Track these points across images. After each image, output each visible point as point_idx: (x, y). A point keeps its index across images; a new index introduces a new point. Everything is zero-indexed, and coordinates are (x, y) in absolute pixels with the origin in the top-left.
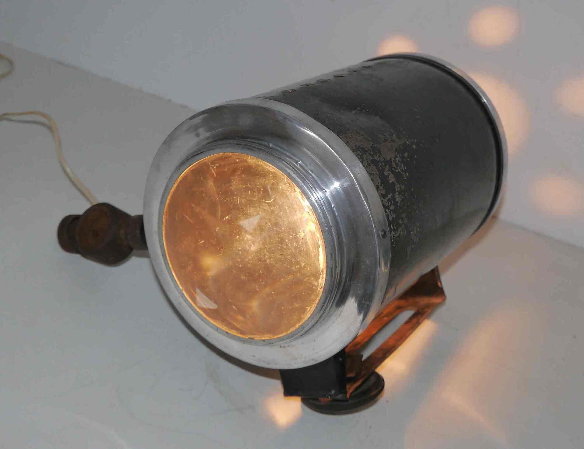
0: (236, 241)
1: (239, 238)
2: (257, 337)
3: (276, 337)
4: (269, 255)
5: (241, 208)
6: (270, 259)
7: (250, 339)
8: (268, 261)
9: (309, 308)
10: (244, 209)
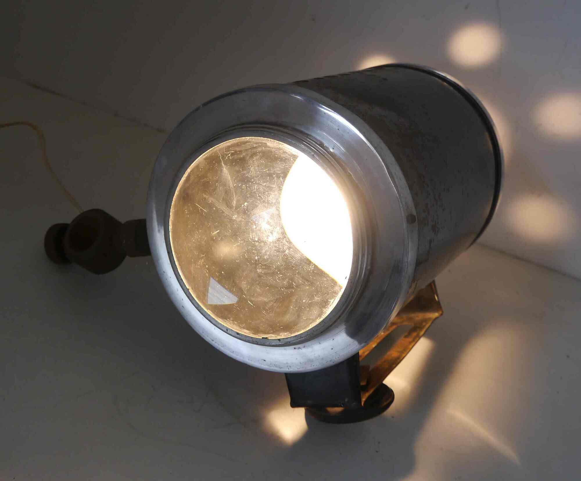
0: (253, 231)
1: (256, 228)
2: (272, 337)
3: (293, 335)
4: (288, 245)
5: (259, 196)
6: (289, 250)
7: (262, 339)
8: (287, 251)
9: (332, 301)
10: (262, 197)
